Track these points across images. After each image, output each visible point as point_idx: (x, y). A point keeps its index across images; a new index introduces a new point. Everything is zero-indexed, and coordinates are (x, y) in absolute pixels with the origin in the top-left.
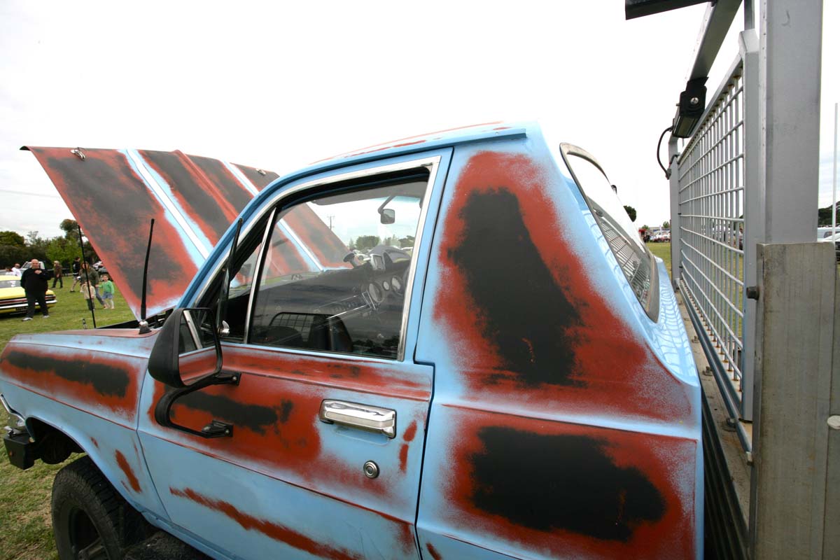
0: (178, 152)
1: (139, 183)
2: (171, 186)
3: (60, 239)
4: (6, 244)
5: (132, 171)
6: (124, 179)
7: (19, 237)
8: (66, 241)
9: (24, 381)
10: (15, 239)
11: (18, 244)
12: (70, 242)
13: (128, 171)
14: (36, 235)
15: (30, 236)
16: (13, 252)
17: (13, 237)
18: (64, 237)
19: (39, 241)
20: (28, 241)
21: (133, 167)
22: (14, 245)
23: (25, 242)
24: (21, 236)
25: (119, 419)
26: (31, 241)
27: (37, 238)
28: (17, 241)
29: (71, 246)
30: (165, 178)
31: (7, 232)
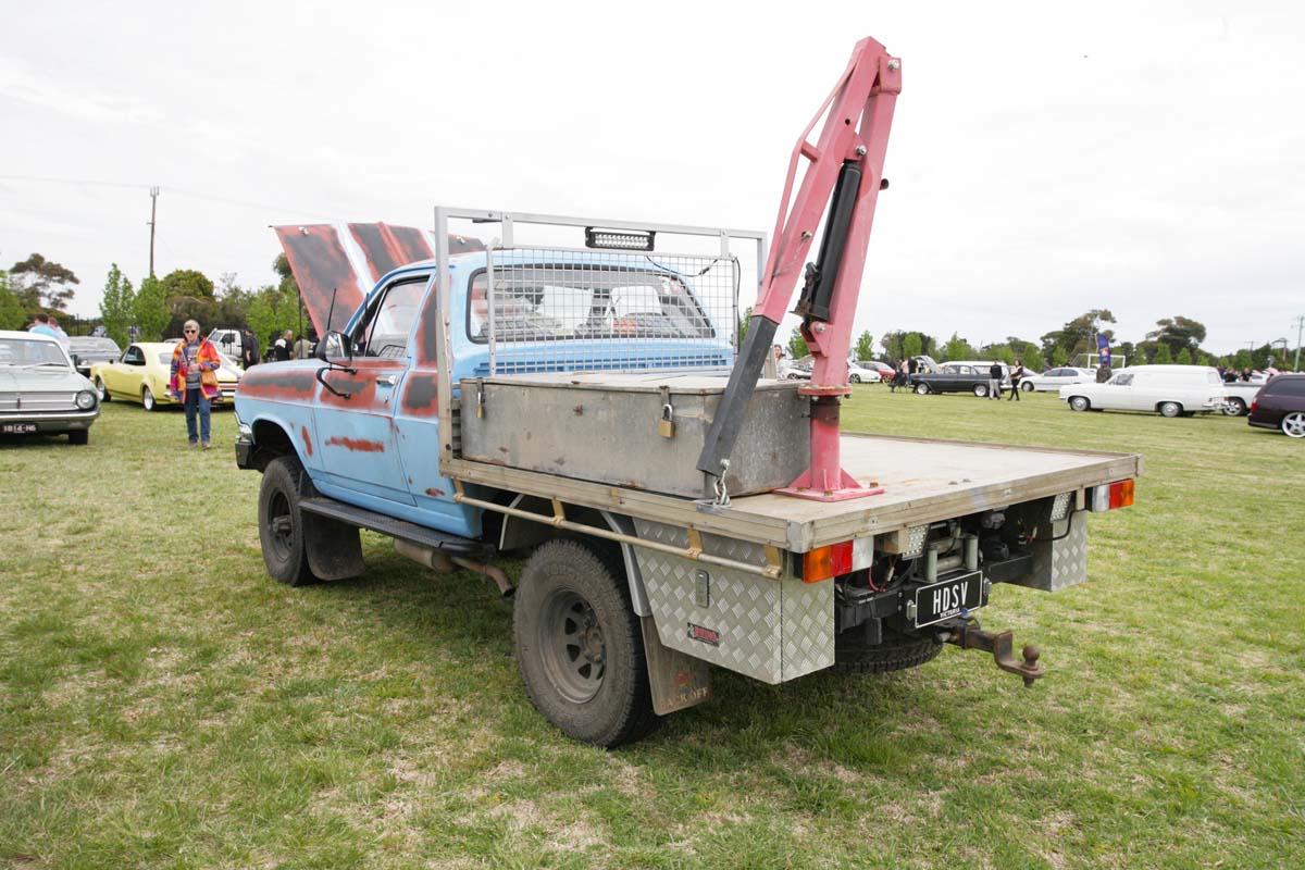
0: (381, 224)
1: (343, 255)
2: (368, 256)
3: (270, 290)
4: (185, 294)
5: (340, 245)
6: (332, 252)
7: (206, 282)
8: (278, 295)
9: (254, 395)
10: (200, 286)
11: (205, 294)
12: (286, 297)
13: (336, 244)
14: (233, 279)
15: (224, 281)
16: (195, 310)
17: (197, 281)
18: (277, 288)
19: (235, 292)
20: (220, 291)
21: (342, 242)
22: (197, 297)
23: (215, 292)
24: (210, 280)
25: (306, 404)
26: (224, 291)
27: (233, 286)
28: (202, 289)
29: (287, 306)
30: (363, 249)
31: (189, 272)
